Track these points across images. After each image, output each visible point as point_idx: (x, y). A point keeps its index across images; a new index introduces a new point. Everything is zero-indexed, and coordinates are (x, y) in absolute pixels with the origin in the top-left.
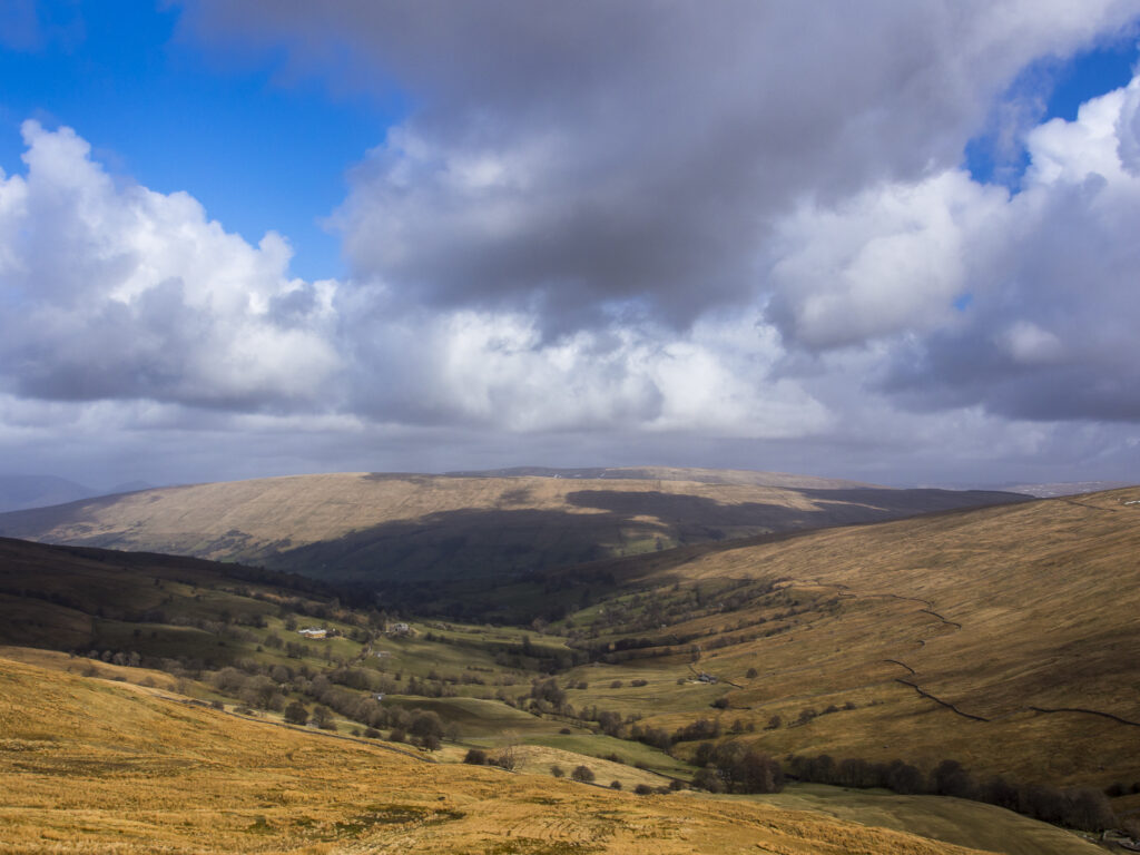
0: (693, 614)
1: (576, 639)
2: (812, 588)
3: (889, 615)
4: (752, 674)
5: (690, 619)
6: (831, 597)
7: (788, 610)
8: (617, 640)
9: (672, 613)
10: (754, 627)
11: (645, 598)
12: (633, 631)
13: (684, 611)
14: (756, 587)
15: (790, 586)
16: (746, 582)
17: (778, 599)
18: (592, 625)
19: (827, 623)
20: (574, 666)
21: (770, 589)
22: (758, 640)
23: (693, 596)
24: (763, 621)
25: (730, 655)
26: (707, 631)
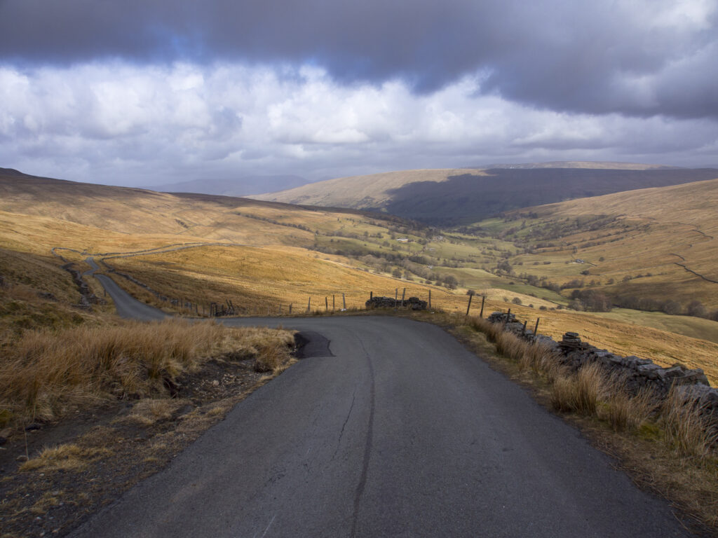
0: (575, 232)
1: (518, 243)
2: (636, 219)
3: (675, 232)
4: (602, 259)
5: (573, 234)
6: (645, 224)
7: (623, 230)
8: (538, 244)
9: (565, 231)
10: (605, 238)
11: (552, 225)
12: (546, 239)
13: (571, 230)
14: (608, 219)
15: (625, 218)
16: (602, 216)
17: (618, 225)
18: (526, 236)
20: (517, 255)
21: (615, 220)
22: (607, 244)
23: (576, 223)
24: (610, 235)
25: (592, 251)
26: (581, 240)
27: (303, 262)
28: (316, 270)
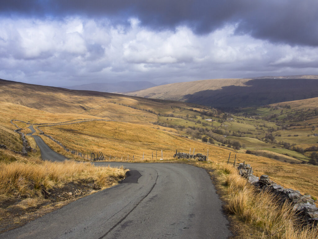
0: (313, 117)
1: (279, 123)
5: (313, 118)
8: (290, 124)
9: (307, 117)
11: (299, 112)
12: (295, 121)
13: (311, 116)
18: (283, 119)
20: (278, 130)
23: (314, 112)
26: (317, 122)
27: (150, 131)
28: (157, 136)
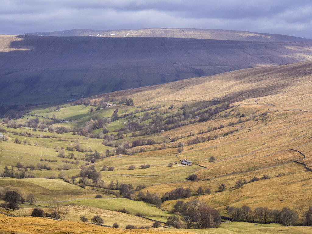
0: (180, 123)
1: (109, 140)
2: (253, 106)
3: (296, 122)
4: (212, 159)
5: (179, 126)
6: (263, 112)
7: (237, 120)
8: (134, 140)
9: (168, 123)
10: (217, 131)
11: (152, 114)
12: (144, 135)
13: (176, 121)
14: (220, 105)
15: (239, 105)
16: (213, 102)
17: (232, 113)
18: (118, 131)
19: (260, 128)
20: (107, 156)
21: (228, 107)
22: (219, 138)
23: (181, 112)
24: (222, 127)
25: (201, 148)
26: (188, 134)
